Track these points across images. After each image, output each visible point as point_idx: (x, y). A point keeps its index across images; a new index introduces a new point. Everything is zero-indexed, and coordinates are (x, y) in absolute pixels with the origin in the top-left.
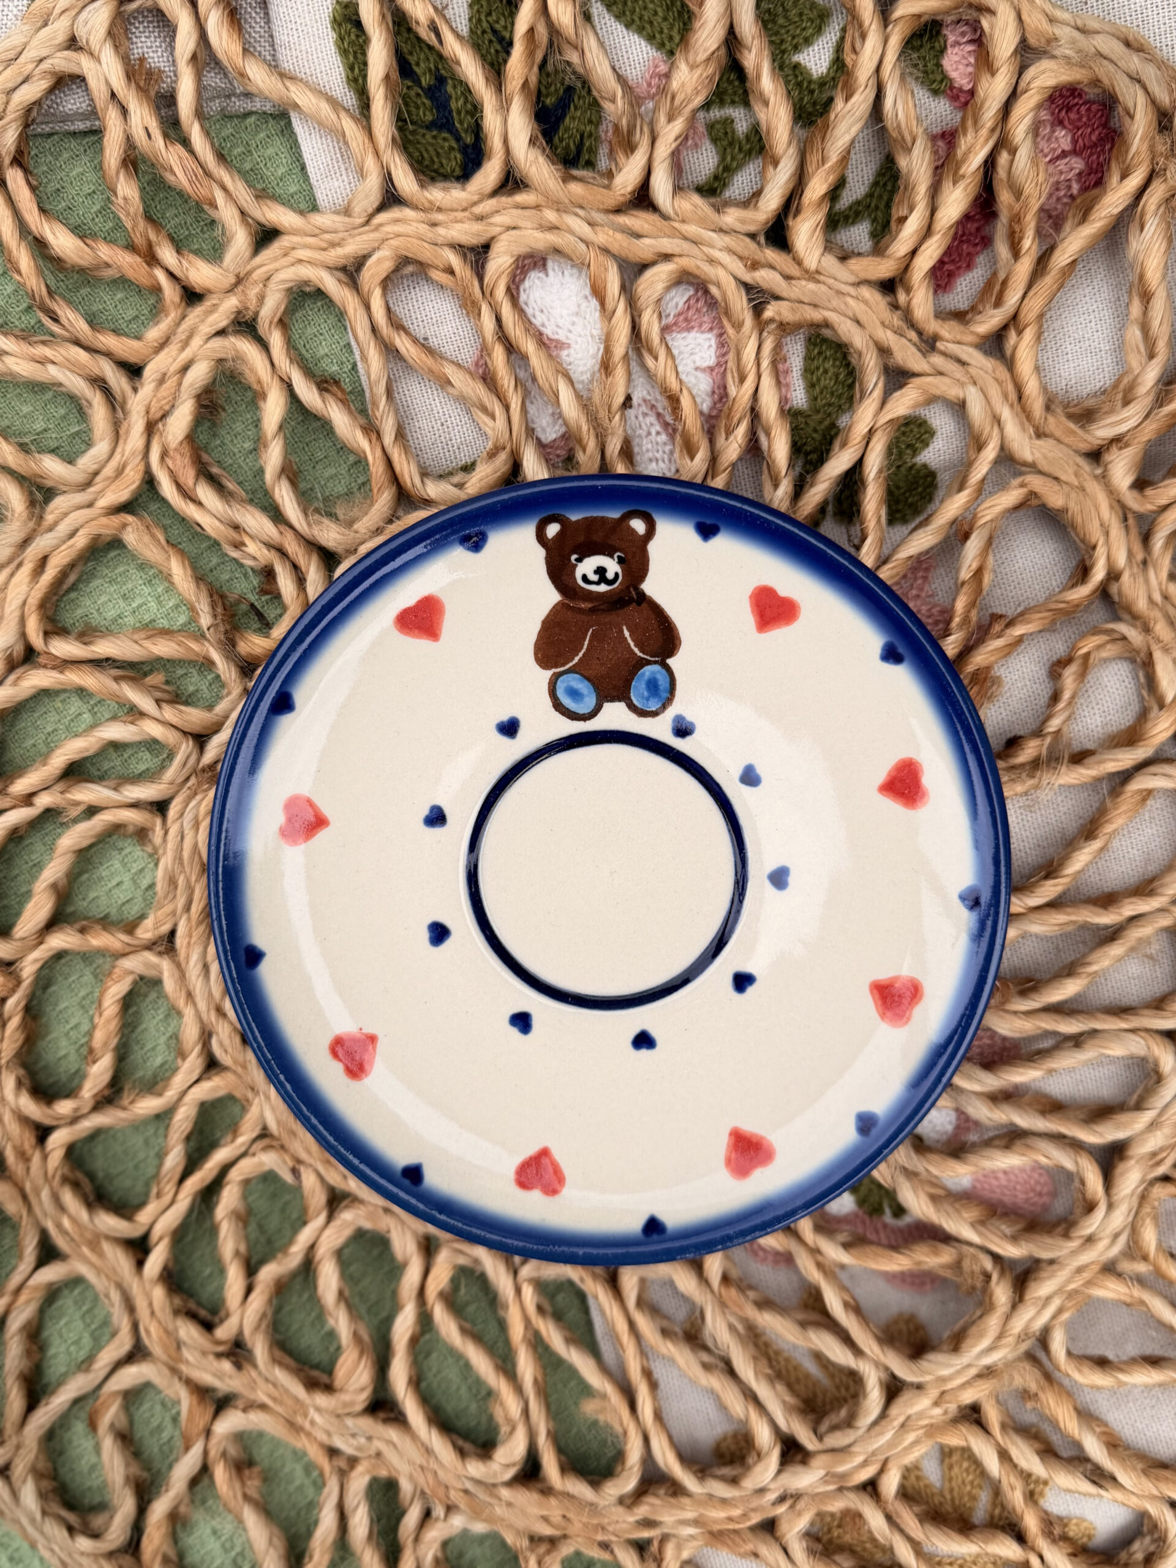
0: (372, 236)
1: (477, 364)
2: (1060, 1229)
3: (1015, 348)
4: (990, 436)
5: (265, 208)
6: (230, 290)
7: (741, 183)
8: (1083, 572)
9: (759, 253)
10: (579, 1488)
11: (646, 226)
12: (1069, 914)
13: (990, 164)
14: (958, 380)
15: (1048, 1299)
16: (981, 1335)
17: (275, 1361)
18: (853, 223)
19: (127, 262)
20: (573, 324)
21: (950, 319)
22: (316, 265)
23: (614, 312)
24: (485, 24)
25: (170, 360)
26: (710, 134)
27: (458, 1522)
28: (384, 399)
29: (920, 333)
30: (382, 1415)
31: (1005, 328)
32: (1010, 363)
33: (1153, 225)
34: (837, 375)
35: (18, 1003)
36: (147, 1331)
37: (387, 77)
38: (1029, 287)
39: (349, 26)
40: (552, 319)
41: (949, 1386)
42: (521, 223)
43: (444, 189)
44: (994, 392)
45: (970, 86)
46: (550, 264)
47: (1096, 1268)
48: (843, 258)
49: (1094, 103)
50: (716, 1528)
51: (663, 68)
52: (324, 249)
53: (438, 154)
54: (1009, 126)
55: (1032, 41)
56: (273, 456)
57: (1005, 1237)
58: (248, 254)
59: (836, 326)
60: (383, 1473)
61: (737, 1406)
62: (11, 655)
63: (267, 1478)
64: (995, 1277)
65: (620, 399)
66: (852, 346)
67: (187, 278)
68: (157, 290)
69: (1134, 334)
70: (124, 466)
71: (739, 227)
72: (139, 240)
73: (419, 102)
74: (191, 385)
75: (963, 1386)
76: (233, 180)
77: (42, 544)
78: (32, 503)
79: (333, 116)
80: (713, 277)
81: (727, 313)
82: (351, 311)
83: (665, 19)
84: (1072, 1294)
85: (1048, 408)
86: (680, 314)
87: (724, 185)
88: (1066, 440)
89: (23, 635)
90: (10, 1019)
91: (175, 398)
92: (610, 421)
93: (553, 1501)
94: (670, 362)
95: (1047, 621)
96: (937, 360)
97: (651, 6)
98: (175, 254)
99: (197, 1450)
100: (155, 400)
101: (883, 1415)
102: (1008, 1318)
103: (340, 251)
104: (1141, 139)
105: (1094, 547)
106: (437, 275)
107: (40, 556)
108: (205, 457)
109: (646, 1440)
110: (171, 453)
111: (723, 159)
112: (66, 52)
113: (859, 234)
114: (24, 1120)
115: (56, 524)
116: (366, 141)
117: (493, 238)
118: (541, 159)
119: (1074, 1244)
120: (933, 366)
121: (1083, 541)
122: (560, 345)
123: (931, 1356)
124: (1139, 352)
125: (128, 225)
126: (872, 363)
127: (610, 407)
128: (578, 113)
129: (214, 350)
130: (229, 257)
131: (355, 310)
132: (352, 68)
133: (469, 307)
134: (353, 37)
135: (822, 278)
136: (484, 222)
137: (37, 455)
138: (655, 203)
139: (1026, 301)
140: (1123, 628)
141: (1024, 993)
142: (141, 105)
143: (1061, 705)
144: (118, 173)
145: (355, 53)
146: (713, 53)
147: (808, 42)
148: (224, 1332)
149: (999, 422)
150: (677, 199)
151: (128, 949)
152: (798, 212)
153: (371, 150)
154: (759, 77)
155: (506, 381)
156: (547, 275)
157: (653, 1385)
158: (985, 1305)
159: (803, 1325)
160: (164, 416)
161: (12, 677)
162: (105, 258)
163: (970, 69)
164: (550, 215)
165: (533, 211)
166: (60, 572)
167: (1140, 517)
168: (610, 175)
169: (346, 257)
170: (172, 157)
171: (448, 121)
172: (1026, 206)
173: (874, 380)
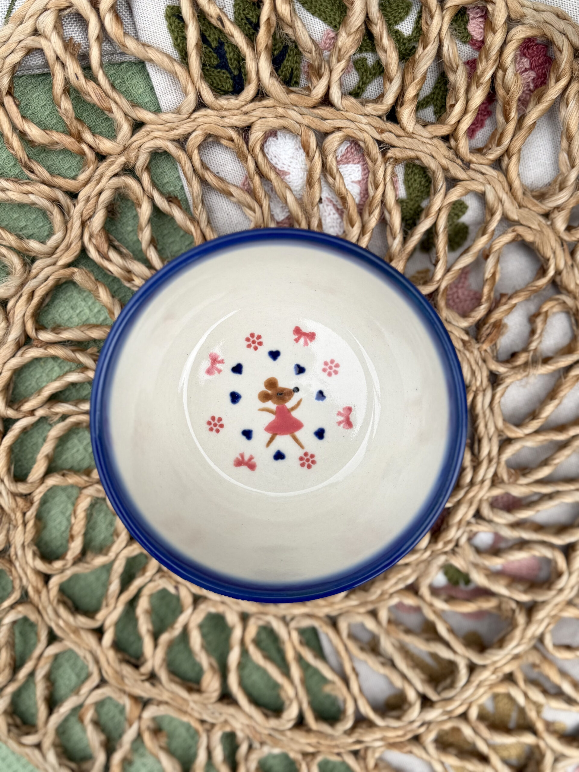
0: (192, 124)
1: (244, 185)
2: (546, 586)
3: (508, 165)
4: (497, 209)
5: (137, 112)
6: (121, 154)
7: (372, 90)
8: (542, 271)
9: (384, 125)
10: (325, 728)
11: (328, 114)
12: (544, 436)
13: (494, 77)
14: (481, 182)
15: (542, 620)
16: (512, 639)
17: (172, 681)
18: (426, 107)
19: (67, 141)
20: (291, 162)
21: (476, 153)
22: (164, 140)
23: (314, 157)
24: (242, 15)
25: (92, 189)
26: (355, 66)
27: (266, 750)
28: (201, 205)
29: (462, 160)
30: (226, 701)
31: (502, 156)
32: (506, 173)
33: (572, 104)
34: (420, 182)
35: (32, 514)
36: (107, 672)
37: (197, 44)
38: (514, 136)
39: (174, 18)
40: (281, 161)
41: (499, 664)
42: (267, 115)
43: (227, 99)
44: (498, 187)
45: (482, 38)
46: (279, 133)
47: (564, 603)
48: (424, 126)
49: (540, 44)
50: (392, 741)
51: (332, 35)
52: (168, 131)
53: (221, 81)
54: (503, 58)
55: (513, 16)
56: (146, 235)
57: (520, 591)
58: (129, 135)
59: (423, 159)
60: (228, 729)
61: (398, 683)
62: (19, 341)
63: (170, 736)
64: (517, 611)
65: (318, 200)
66: (430, 168)
67: (99, 148)
68: (82, 154)
69: (564, 156)
70: (71, 244)
71: (374, 113)
72: (73, 130)
73: (211, 55)
74: (103, 201)
75: (505, 664)
76: (120, 98)
77: (31, 284)
78: (25, 264)
79: (170, 65)
80: (362, 138)
81: (369, 155)
82: (183, 162)
83: (332, 10)
84: (554, 617)
85: (524, 194)
86: (343, 156)
87: (363, 91)
88: (533, 209)
89: (25, 331)
90: (28, 522)
91: (95, 209)
92: (313, 210)
93: (312, 735)
94: (341, 181)
95: (528, 296)
96: (471, 173)
97: (324, 4)
98: (92, 136)
99: (135, 727)
100: (85, 210)
101: (468, 682)
102: (525, 630)
103: (176, 132)
104: (566, 62)
105: (548, 260)
106: (224, 142)
107: (31, 291)
108: (112, 237)
109: (355, 701)
110: (95, 236)
111: (362, 78)
112: (33, 37)
113: (429, 113)
114: (38, 573)
115: (38, 274)
116: (188, 76)
117: (253, 123)
118: (276, 83)
119: (553, 593)
120: (469, 176)
121: (543, 257)
122: (285, 173)
123: (490, 651)
124: (567, 165)
125: (68, 123)
126: (440, 176)
127: (312, 203)
128: (291, 58)
129: (114, 184)
130: (120, 137)
131: (185, 161)
132: (176, 39)
133: (241, 157)
134: (176, 23)
135: (415, 136)
136: (248, 115)
137: (26, 240)
138: (333, 102)
139: (513, 142)
140: (564, 297)
141: (524, 475)
142: (73, 62)
143: (536, 336)
144: (61, 97)
145: (178, 31)
146: (359, 28)
147: (402, 19)
148: (146, 669)
149: (501, 201)
150: (344, 100)
151: (88, 484)
152: (402, 104)
153: (190, 81)
154: (381, 38)
155: (261, 193)
156: (277, 139)
157: (357, 675)
158: (512, 625)
159: (428, 640)
160: (90, 218)
161: (20, 353)
162: (56, 140)
163: (481, 30)
164: (281, 111)
165: (272, 109)
166: (41, 298)
167: (569, 244)
168: (308, 89)
169: (179, 135)
170: (89, 87)
171: (225, 64)
172: (512, 97)
173: (441, 184)
